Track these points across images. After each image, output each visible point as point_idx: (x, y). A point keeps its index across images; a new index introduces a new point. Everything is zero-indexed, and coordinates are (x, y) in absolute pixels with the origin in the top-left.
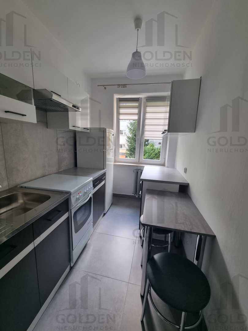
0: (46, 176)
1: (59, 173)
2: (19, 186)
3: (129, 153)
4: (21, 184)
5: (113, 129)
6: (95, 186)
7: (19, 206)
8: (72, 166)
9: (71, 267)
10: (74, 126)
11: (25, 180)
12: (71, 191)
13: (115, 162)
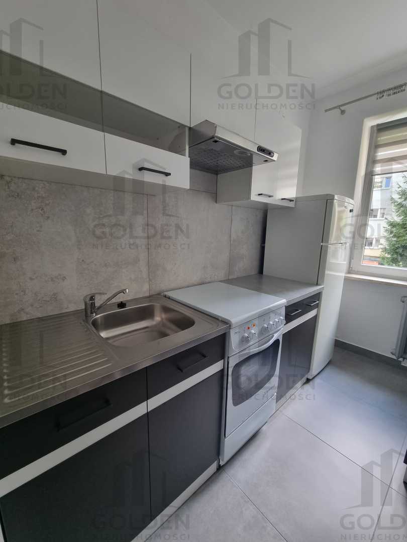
0: (206, 283)
1: (229, 281)
2: (162, 294)
3: (389, 256)
4: (165, 292)
5: (352, 197)
6: (289, 318)
7: (155, 326)
8: (254, 271)
9: (219, 465)
10: (261, 194)
11: (173, 285)
12: (231, 320)
13: (349, 272)
